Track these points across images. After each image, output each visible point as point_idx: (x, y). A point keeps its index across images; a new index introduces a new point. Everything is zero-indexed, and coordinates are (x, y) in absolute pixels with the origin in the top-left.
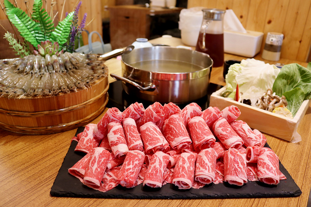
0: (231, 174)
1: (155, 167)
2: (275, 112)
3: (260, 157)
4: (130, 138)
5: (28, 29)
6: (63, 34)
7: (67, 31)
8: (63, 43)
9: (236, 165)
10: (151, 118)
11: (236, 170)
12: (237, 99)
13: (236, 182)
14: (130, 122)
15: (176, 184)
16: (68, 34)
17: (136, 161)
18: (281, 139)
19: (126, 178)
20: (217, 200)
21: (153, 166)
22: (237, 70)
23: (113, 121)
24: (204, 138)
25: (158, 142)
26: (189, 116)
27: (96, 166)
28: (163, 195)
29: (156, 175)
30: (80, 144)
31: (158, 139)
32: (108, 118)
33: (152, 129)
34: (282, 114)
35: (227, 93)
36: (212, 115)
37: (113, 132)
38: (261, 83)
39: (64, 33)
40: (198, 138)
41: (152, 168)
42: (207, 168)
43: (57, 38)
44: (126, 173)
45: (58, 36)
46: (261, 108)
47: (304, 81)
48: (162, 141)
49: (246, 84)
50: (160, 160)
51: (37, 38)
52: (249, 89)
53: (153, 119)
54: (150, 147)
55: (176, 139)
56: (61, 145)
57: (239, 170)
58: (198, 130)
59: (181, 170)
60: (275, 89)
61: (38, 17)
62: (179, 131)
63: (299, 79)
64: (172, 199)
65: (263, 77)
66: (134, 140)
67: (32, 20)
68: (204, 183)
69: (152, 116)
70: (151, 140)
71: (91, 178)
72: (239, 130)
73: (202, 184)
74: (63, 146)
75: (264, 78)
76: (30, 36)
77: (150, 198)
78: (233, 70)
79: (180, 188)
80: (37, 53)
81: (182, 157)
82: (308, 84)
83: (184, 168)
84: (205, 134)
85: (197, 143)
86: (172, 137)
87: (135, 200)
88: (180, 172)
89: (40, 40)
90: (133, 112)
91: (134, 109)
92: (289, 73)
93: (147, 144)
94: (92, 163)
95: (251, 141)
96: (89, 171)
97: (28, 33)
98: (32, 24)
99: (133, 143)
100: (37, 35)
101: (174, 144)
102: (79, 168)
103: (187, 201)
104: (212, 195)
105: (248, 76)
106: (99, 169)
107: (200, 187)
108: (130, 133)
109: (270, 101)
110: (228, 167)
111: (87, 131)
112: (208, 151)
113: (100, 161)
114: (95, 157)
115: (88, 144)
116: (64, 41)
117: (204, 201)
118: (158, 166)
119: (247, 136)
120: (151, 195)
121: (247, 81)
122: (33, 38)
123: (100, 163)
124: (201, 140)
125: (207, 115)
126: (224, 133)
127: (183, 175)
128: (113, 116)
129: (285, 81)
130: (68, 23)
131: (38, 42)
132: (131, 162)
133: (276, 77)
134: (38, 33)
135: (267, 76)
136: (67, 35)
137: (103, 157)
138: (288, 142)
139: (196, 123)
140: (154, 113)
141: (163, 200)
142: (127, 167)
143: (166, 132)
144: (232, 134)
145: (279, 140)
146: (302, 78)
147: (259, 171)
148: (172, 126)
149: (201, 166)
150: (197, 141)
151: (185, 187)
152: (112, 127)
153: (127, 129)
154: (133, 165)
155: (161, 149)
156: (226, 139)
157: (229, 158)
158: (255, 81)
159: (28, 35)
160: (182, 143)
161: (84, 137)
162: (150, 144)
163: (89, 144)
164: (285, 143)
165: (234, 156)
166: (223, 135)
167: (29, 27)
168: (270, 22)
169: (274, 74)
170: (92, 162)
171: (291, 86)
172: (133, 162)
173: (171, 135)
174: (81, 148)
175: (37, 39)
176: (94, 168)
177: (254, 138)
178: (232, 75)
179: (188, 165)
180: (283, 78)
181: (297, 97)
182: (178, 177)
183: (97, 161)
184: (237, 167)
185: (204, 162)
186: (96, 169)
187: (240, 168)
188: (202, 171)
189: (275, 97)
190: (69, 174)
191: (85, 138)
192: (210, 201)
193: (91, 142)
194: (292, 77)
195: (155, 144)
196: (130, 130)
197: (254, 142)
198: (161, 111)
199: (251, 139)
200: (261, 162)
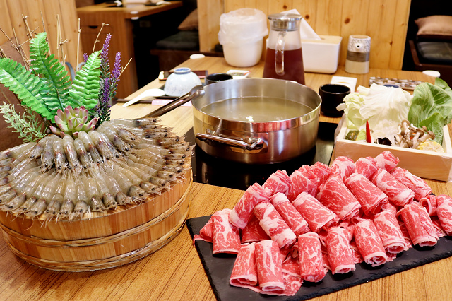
0: (422, 235)
1: (341, 247)
2: (422, 149)
3: (440, 207)
4: (291, 220)
5: (30, 91)
6: (88, 91)
7: (95, 85)
8: (93, 106)
9: (424, 222)
10: (303, 188)
11: (426, 228)
12: (369, 140)
13: (430, 242)
14: (281, 198)
15: (369, 262)
16: (98, 90)
17: (316, 245)
18: (436, 181)
19: (317, 270)
20: (417, 268)
21: (338, 247)
22: (358, 101)
23: (261, 201)
24: (377, 198)
25: (328, 216)
26: (344, 175)
27: (273, 265)
28: (361, 279)
29: (347, 256)
30: (220, 243)
31: (325, 212)
32: (253, 199)
33: (312, 202)
34: (431, 149)
35: (352, 134)
36: (369, 167)
37: (268, 216)
38: (393, 114)
39: (90, 89)
40: (368, 200)
41: (338, 250)
42: (396, 233)
43: (78, 99)
44: (314, 264)
45: (80, 95)
46: (405, 147)
47: (437, 103)
48: (331, 216)
49: (378, 117)
50: (343, 238)
51: (47, 104)
52: (378, 123)
53: (307, 187)
54: (320, 225)
55: (345, 207)
56: (181, 251)
57: (429, 227)
58: (365, 190)
59: (370, 243)
60: (411, 119)
61: (43, 69)
62: (346, 196)
63: (433, 102)
64: (371, 280)
65: (393, 106)
66: (297, 220)
67: (33, 75)
68: (394, 253)
69: (305, 185)
70: (317, 216)
72: (403, 180)
73: (393, 255)
75: (396, 107)
76: (36, 102)
77: (348, 287)
78: (351, 101)
79: (374, 266)
80: (54, 129)
81: (362, 228)
82: (443, 105)
83: (372, 240)
84: (375, 193)
85: (368, 206)
86: (338, 206)
87: (332, 294)
88: (371, 248)
89: (53, 107)
90: (280, 184)
91: (281, 179)
92: (424, 97)
93: (314, 221)
94: (267, 263)
95: (422, 191)
96: (268, 273)
97: (32, 98)
98: (36, 83)
99: (299, 224)
100: (46, 99)
101: (344, 213)
102: (246, 275)
103: (387, 278)
105: (374, 107)
106: (278, 268)
107: (393, 258)
108: (289, 213)
109: (412, 137)
110: (416, 227)
111: (220, 223)
112: (388, 214)
113: (275, 257)
114: (267, 255)
115: (230, 240)
116: (93, 103)
117: (405, 273)
118: (344, 246)
119: (415, 185)
120: (349, 283)
121: (374, 114)
122: (41, 105)
123: (277, 260)
124: (375, 201)
125: (362, 169)
126: (392, 188)
127: (376, 248)
128: (260, 195)
129: (419, 107)
130: (92, 73)
131: (51, 111)
132: (312, 249)
133: (410, 104)
134: (46, 95)
135: (399, 104)
136: (95, 93)
137: (275, 251)
138: (445, 182)
139: (358, 181)
140: (307, 179)
141: (362, 285)
142: (311, 257)
143: (327, 199)
144: (401, 187)
145: (434, 183)
146: (435, 99)
147: (445, 224)
148: (335, 192)
149: (388, 233)
150: (368, 203)
151: (378, 263)
152: (262, 212)
153: (282, 208)
154: (316, 252)
155: (334, 224)
156: (396, 194)
157: (413, 216)
158: (385, 113)
159: (32, 102)
160: (354, 210)
161: (220, 232)
162: (318, 221)
163: (232, 240)
164: (443, 184)
165: (418, 213)
166: (391, 190)
167: (30, 88)
168: (347, 21)
169: (406, 100)
170: (266, 261)
171: (425, 111)
172: (315, 248)
173: (336, 203)
174: (225, 248)
175: (47, 106)
176: (273, 269)
177: (424, 186)
178: (352, 108)
179: (375, 235)
180: (417, 104)
181: (436, 125)
182: (371, 252)
183: (271, 258)
184: (426, 225)
185: (390, 228)
186: (276, 269)
187: (429, 225)
188: (391, 239)
189: (417, 130)
190: (231, 286)
191: (223, 233)
192: (411, 272)
193: (233, 237)
194: (427, 100)
195: (326, 219)
196: (288, 208)
197: (426, 191)
198: (316, 176)
199: (421, 187)
200: (444, 213)
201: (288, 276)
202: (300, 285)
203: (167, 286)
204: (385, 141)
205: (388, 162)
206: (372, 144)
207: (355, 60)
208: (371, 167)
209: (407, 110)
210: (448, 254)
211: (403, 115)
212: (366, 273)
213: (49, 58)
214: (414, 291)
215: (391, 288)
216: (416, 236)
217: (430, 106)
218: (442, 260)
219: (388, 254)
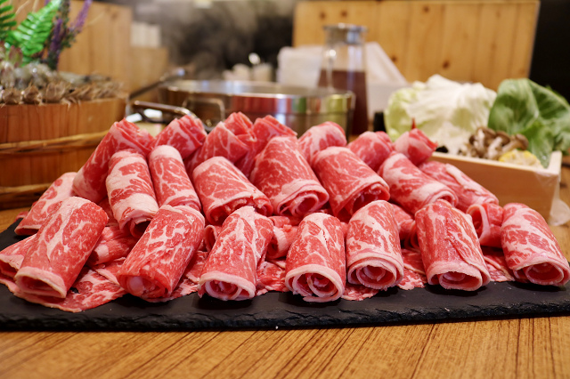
0: (446, 258)
1: (232, 239)
3: (506, 224)
4: (164, 185)
6: (36, 36)
7: (45, 29)
10: (221, 149)
11: (456, 246)
15: (297, 289)
17: (178, 226)
19: (147, 268)
21: (226, 237)
24: (358, 183)
25: (241, 191)
26: (317, 147)
28: (260, 317)
30: (32, 214)
31: (240, 185)
32: (111, 142)
33: (222, 167)
36: (373, 145)
37: (121, 169)
38: (462, 117)
39: (38, 33)
40: (341, 187)
41: (224, 243)
43: (20, 43)
44: (148, 254)
50: (247, 225)
53: (228, 149)
54: (218, 202)
55: (285, 186)
57: (465, 245)
58: (340, 170)
63: (536, 112)
64: (287, 327)
65: (465, 104)
66: (176, 187)
68: (374, 286)
69: (225, 142)
70: (222, 187)
73: (369, 290)
75: (467, 106)
79: (309, 299)
81: (310, 222)
84: (360, 175)
85: (339, 198)
87: (172, 334)
88: (306, 254)
90: (178, 134)
92: (518, 96)
93: (211, 197)
96: (37, 252)
99: (174, 194)
101: (280, 198)
102: (9, 254)
103: (331, 333)
104: (401, 311)
106: (67, 249)
107: (366, 295)
108: (166, 174)
109: (487, 145)
110: (435, 241)
112: (375, 206)
113: (72, 228)
114: (59, 219)
116: (36, 48)
117: (383, 332)
118: (242, 237)
119: (462, 187)
121: (432, 117)
123: (73, 233)
124: (352, 188)
127: (316, 256)
129: (508, 112)
130: (47, 15)
132: (165, 229)
133: (491, 104)
135: (473, 102)
137: (81, 218)
139: (332, 156)
140: (232, 134)
142: (151, 241)
143: (263, 178)
148: (274, 161)
150: (341, 193)
151: (322, 297)
152: (119, 160)
153: (158, 167)
154: (167, 235)
156: (415, 187)
157: (434, 222)
158: (449, 114)
162: (218, 196)
169: (486, 98)
170: (49, 230)
171: (521, 123)
172: (170, 230)
173: (273, 181)
176: (51, 246)
177: (480, 191)
179: (328, 236)
180: (506, 105)
183: (63, 227)
184: (457, 238)
186: (59, 247)
189: (498, 134)
192: (399, 332)
195: (233, 193)
196: (167, 167)
198: (248, 131)
199: (473, 191)
200: (512, 233)
205: (415, 143)
209: (487, 113)
210: (505, 310)
211: (480, 120)
212: (280, 310)
215: (328, 351)
216: (434, 259)
217: (531, 117)
218: (489, 323)
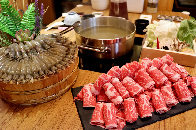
0: (184, 97)
1: (145, 105)
2: (184, 52)
3: (193, 83)
4: (121, 91)
5: (3, 23)
8: (32, 28)
9: (185, 91)
10: (127, 74)
11: (186, 94)
12: (158, 47)
13: (188, 101)
14: (116, 80)
15: (158, 112)
17: (133, 105)
18: (189, 67)
19: (133, 118)
20: (181, 114)
21: (143, 105)
22: (153, 28)
23: (106, 82)
24: (163, 80)
25: (139, 89)
26: (147, 67)
27: (111, 116)
28: (154, 120)
29: (148, 110)
30: (86, 102)
31: (137, 87)
32: (102, 81)
33: (131, 82)
34: (188, 52)
35: (151, 44)
36: (159, 63)
37: (110, 90)
38: (170, 35)
39: (30, 21)
40: (158, 80)
41: (144, 107)
42: (172, 97)
43: (25, 26)
44: (132, 115)
45: (26, 24)
46: (176, 51)
47: (191, 29)
48: (141, 88)
49: (162, 36)
50: (146, 100)
51: (11, 29)
52: (162, 39)
53: (129, 74)
54: (135, 93)
55: (147, 84)
57: (188, 94)
58: (157, 76)
59: (159, 103)
60: (178, 37)
61: (8, 12)
62: (147, 79)
63: (189, 28)
64: (159, 121)
65: (170, 31)
66: (124, 91)
67: (3, 16)
68: (171, 106)
69: (128, 73)
70: (134, 89)
71: (112, 125)
72: (175, 69)
73: (170, 107)
74: (70, 105)
75: (171, 31)
76: (5, 28)
77: (148, 124)
78: (150, 28)
79: (161, 113)
80: (15, 40)
81: (155, 95)
82: (193, 30)
83: (160, 101)
84: (162, 77)
85: (158, 83)
86: (144, 83)
87: (140, 128)
88: (160, 105)
89: (14, 30)
90: (116, 73)
91: (116, 71)
92: (185, 26)
93: (132, 91)
94: (108, 115)
95: (184, 74)
96: (109, 120)
97: (3, 26)
98: (5, 19)
99: (125, 94)
100: (10, 26)
101: (146, 87)
102: (99, 120)
103: (167, 119)
104: (178, 112)
105: (161, 31)
106: (114, 117)
107: (170, 109)
108: (120, 88)
109: (179, 46)
110: (181, 93)
111: (86, 92)
112: (168, 87)
113: (113, 112)
114: (109, 110)
115: (91, 101)
117: (176, 117)
118: (147, 105)
119: (181, 71)
120: (148, 123)
121: (161, 34)
122: (8, 30)
123: (113, 113)
124: (161, 81)
125: (156, 64)
126: (170, 73)
127: (162, 105)
128: (106, 79)
129: (182, 31)
131: (13, 32)
132: (131, 107)
133: (178, 30)
134: (10, 25)
135: (173, 30)
137: (113, 109)
138: (194, 67)
139: (154, 71)
140: (129, 70)
141: (155, 123)
142: (130, 111)
143: (138, 80)
144: (174, 73)
145: (188, 68)
146: (190, 27)
148: (142, 77)
149: (168, 97)
150: (158, 82)
151: (163, 112)
152: (107, 87)
153: (117, 85)
154: (133, 108)
155: (142, 93)
156: (172, 76)
157: (180, 88)
158: (166, 34)
159: (4, 28)
160: (152, 86)
161: (86, 97)
162: (134, 91)
163: (92, 101)
164: (192, 68)
165: (183, 86)
166: (169, 74)
167: (2, 21)
169: (176, 28)
170: (108, 114)
171: (185, 33)
172: (132, 106)
173: (143, 82)
174: (89, 105)
175: (11, 30)
176: (111, 118)
177: (185, 72)
178: (150, 32)
179: (161, 98)
180: (182, 30)
181: (190, 39)
182: (160, 108)
183: (111, 112)
184: (186, 92)
185: (169, 94)
186: (113, 118)
187: (187, 92)
188: (169, 100)
189: (182, 43)
190: (91, 125)
191: (88, 97)
192: (178, 116)
193: (92, 99)
194: (186, 28)
195: (138, 90)
196: (119, 86)
197: (186, 74)
198: (133, 69)
199: (183, 72)
200: (195, 86)
201: (119, 119)
202: (125, 124)
203: (60, 125)
204: (166, 48)
205: (168, 60)
206: (160, 49)
207: (151, 7)
208: (160, 63)
209: (177, 33)
211: (175, 35)
212: (157, 117)
213: (10, 8)
214: (180, 127)
215: (169, 125)
216: (181, 98)
217: (187, 30)
218: (193, 109)
219: (167, 107)
